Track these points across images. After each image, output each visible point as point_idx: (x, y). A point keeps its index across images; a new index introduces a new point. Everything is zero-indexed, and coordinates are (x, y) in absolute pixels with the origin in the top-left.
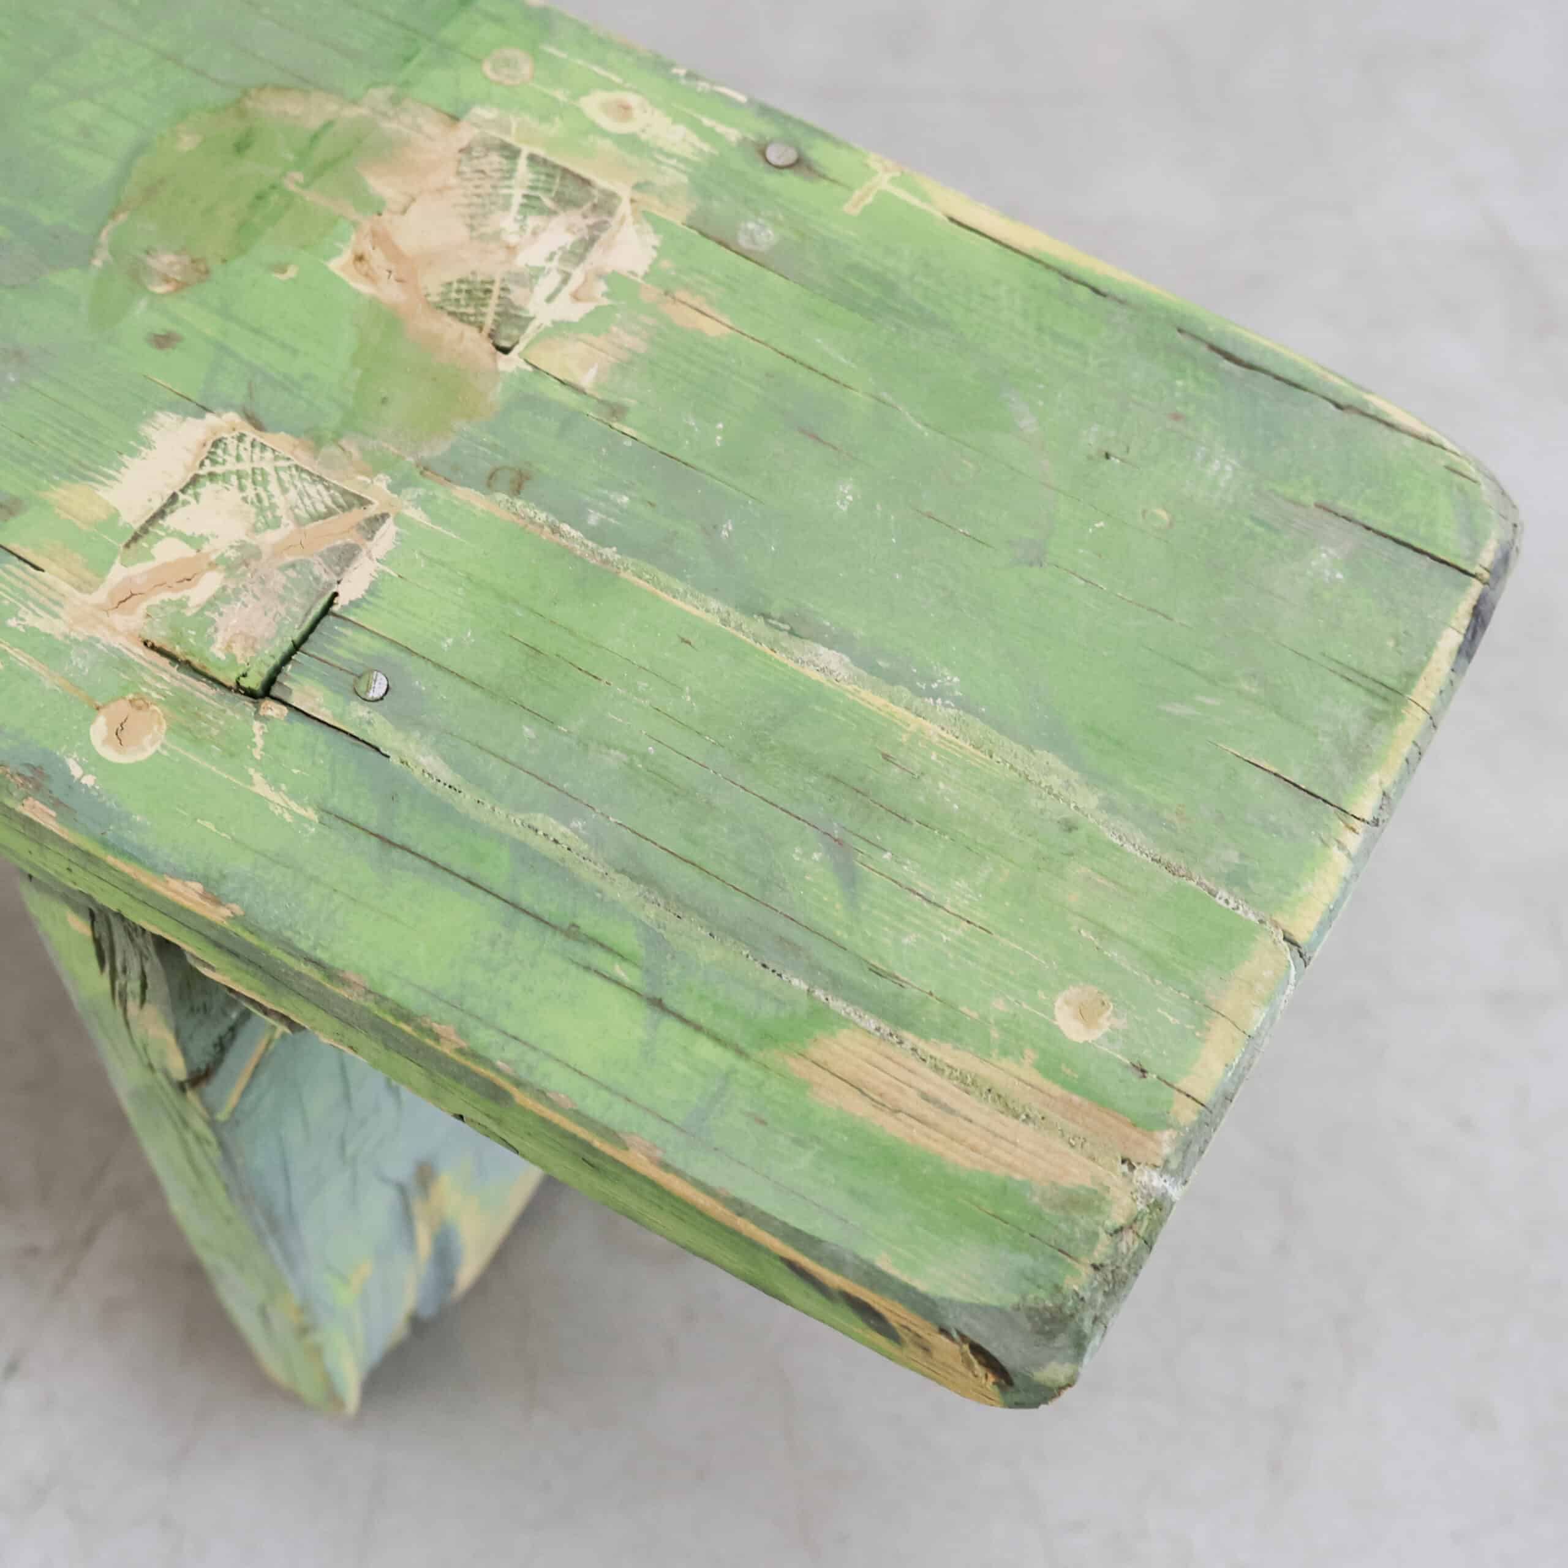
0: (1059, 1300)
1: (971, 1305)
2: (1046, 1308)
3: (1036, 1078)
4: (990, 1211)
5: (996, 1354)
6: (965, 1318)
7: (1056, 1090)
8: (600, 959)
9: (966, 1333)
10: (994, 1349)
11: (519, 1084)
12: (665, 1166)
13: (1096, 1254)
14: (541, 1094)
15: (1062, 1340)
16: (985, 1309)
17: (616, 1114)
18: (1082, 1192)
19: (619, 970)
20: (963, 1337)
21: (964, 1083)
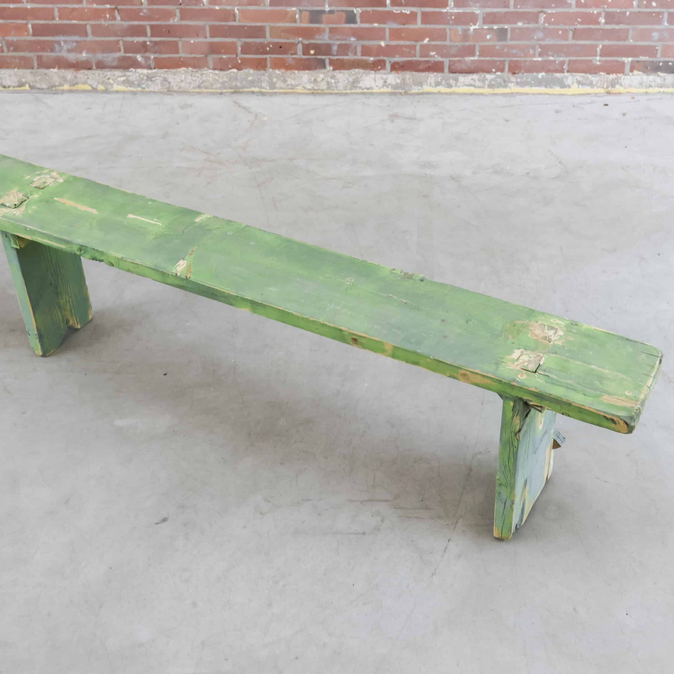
7: (627, 399)
10: (627, 421)
11: (573, 402)
12: (589, 407)
14: (575, 403)
17: (584, 404)
18: (632, 407)
19: (580, 392)
21: (618, 399)
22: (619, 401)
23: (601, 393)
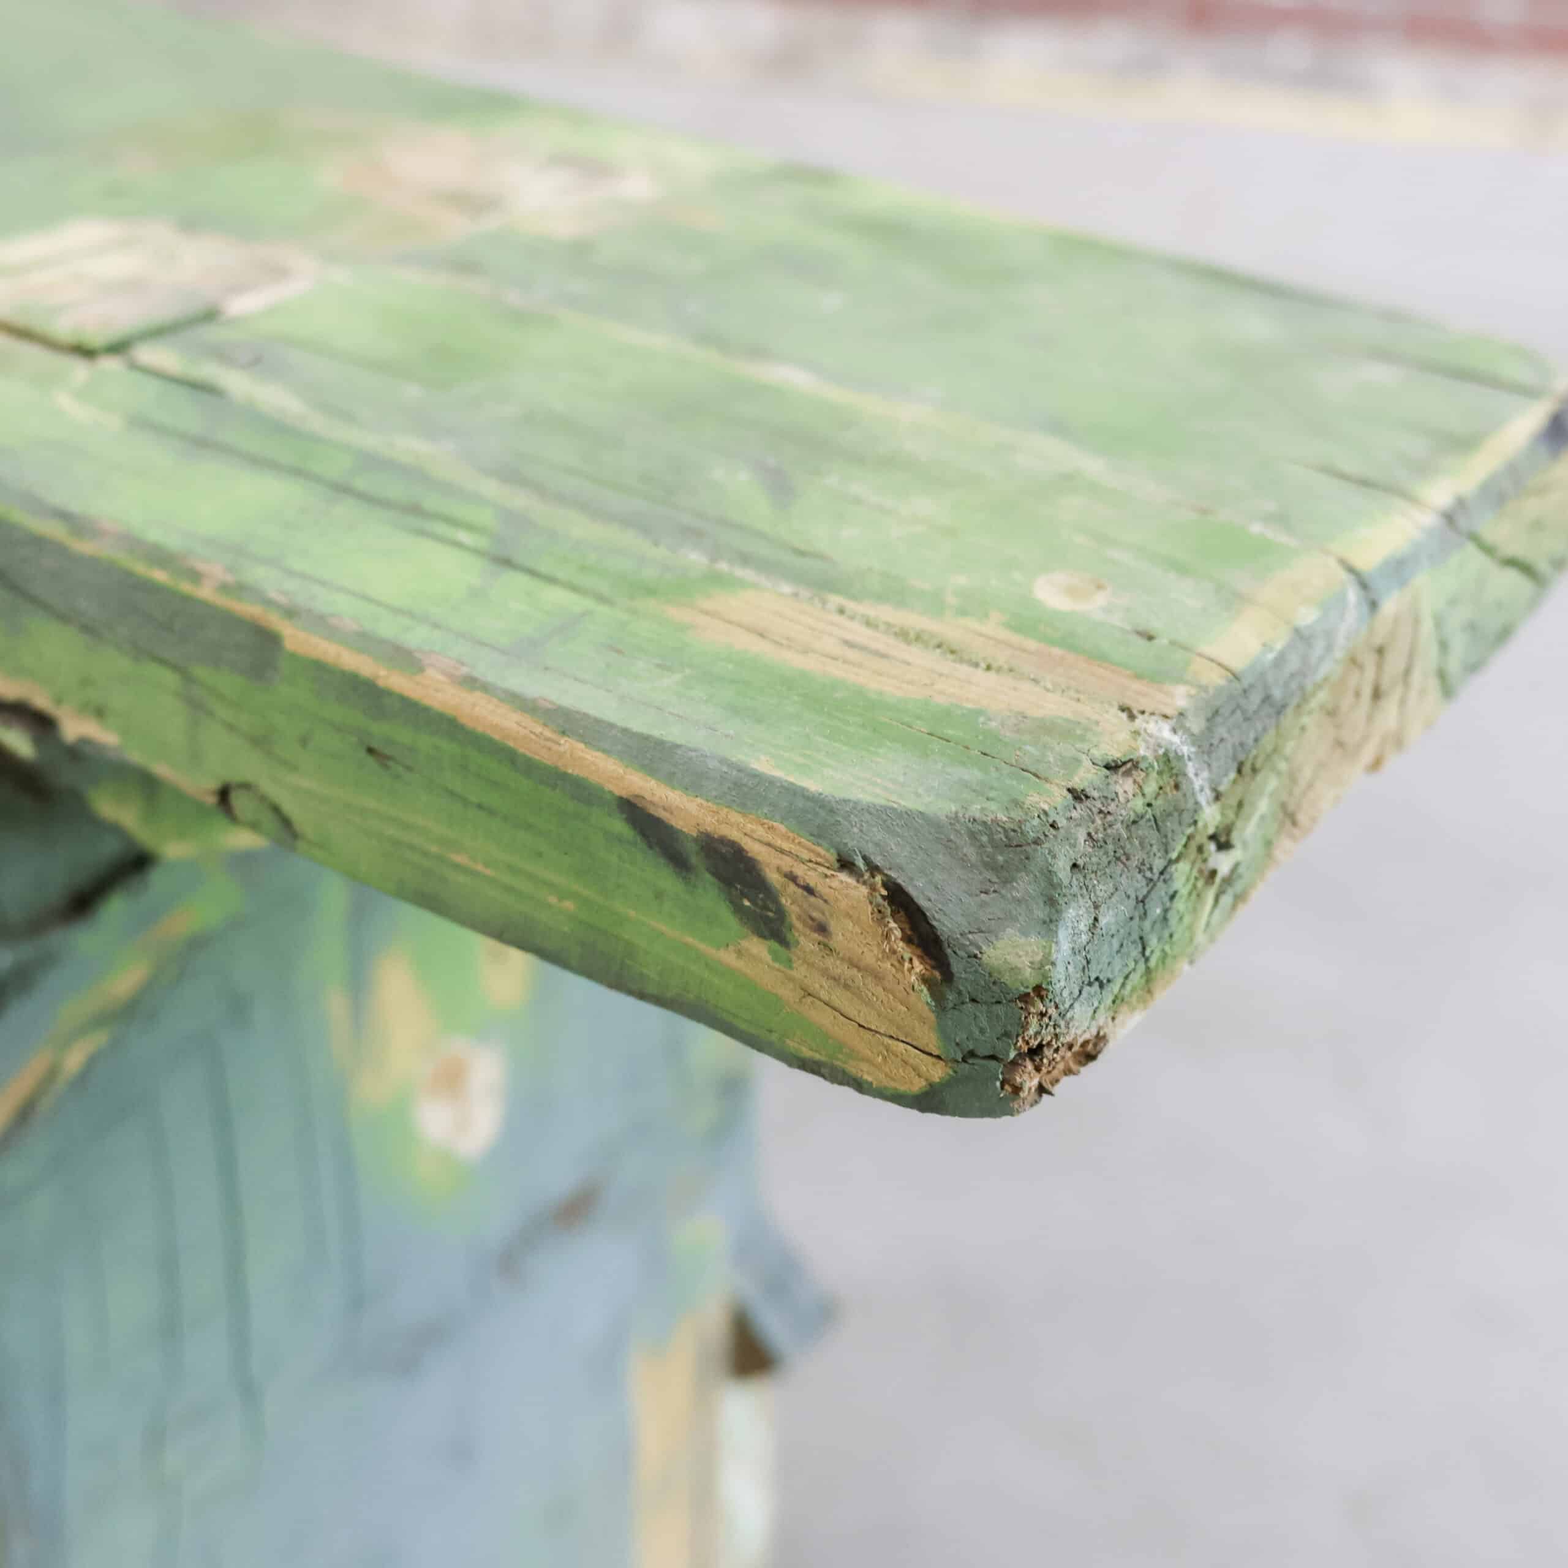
0: (1017, 814)
1: (885, 809)
2: (995, 821)
3: (1004, 634)
4: (925, 731)
5: (922, 902)
6: (878, 835)
7: (1032, 644)
8: (440, 528)
9: (878, 860)
10: (919, 890)
11: (291, 613)
12: (471, 683)
13: (1076, 779)
14: (321, 623)
15: (1024, 885)
16: (907, 817)
18: (1059, 721)
19: (463, 536)
20: (874, 869)
21: (903, 635)
22: (915, 654)
23: (723, 566)
